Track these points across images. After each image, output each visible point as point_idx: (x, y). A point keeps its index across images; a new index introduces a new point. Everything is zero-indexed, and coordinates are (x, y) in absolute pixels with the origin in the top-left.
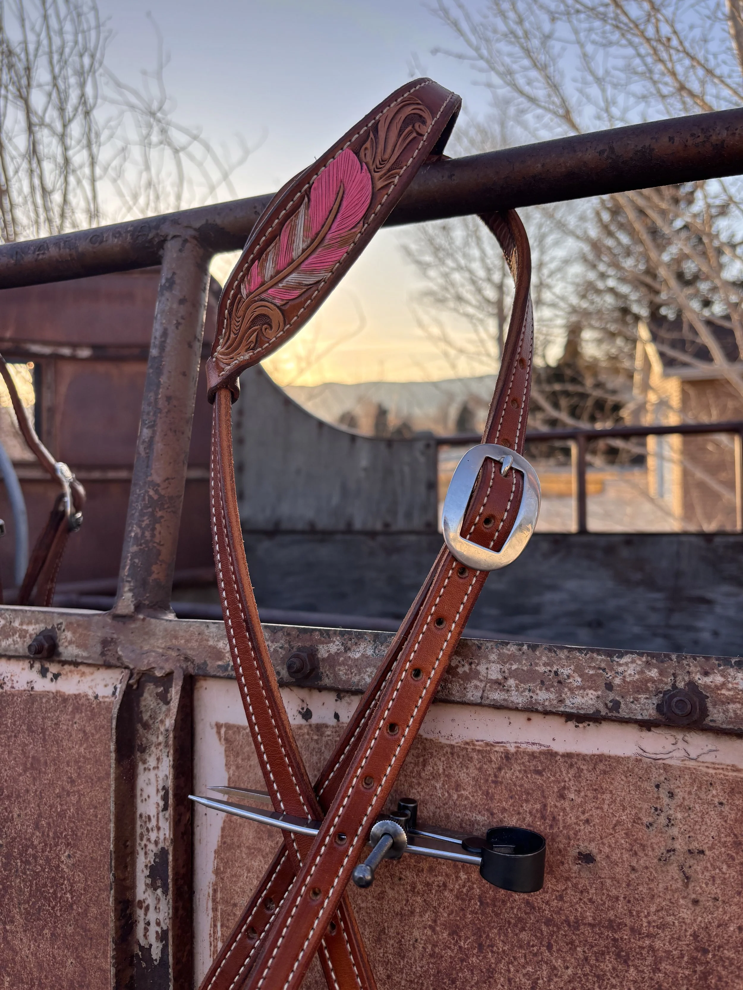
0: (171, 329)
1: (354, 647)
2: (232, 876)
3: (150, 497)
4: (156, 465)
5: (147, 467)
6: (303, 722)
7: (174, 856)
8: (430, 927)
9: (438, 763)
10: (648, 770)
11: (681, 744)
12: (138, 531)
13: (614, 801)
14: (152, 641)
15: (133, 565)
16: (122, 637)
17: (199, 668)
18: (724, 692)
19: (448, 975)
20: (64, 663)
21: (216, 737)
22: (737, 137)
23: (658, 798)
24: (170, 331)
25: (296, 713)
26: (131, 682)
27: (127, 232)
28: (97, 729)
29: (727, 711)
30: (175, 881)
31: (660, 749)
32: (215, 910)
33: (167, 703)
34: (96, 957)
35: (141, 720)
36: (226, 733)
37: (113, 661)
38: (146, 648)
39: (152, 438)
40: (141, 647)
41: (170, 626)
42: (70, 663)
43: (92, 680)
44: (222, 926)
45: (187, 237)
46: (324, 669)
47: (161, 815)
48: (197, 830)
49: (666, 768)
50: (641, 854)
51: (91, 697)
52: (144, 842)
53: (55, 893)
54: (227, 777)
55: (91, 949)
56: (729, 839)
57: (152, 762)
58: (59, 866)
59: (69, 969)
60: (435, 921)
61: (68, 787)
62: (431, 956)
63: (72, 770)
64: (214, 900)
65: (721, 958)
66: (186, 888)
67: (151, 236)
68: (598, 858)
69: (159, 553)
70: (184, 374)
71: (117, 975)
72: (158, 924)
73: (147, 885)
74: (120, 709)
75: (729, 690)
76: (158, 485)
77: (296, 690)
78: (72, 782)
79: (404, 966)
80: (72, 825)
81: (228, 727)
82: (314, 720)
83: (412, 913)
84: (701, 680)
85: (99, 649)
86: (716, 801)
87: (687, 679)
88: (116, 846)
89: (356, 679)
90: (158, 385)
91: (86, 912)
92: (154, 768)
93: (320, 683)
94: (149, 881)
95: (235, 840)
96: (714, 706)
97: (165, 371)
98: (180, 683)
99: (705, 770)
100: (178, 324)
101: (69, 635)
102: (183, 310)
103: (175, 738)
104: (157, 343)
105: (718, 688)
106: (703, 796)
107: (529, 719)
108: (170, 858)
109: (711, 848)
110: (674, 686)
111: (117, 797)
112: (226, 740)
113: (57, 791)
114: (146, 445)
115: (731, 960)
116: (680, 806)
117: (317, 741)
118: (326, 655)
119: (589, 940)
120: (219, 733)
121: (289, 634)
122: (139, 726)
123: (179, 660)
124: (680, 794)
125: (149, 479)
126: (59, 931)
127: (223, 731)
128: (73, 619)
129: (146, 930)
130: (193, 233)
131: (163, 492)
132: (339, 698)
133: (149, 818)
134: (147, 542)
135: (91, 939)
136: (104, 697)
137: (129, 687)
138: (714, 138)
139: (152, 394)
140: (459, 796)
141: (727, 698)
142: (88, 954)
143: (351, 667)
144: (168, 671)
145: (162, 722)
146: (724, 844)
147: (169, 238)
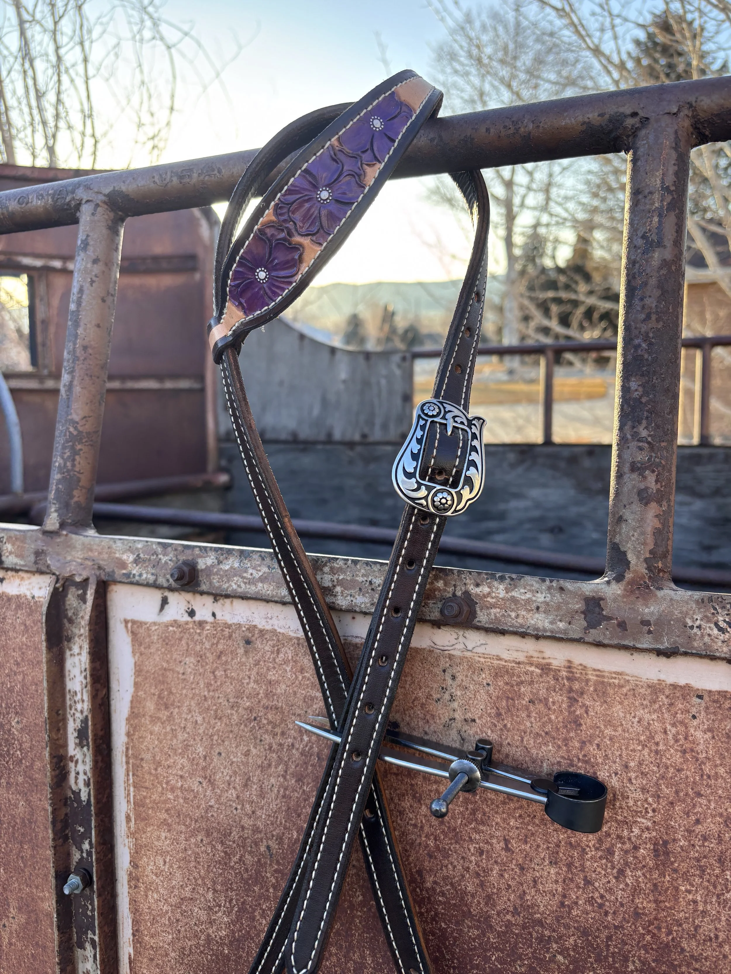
0: (87, 286)
1: (225, 561)
2: (140, 737)
3: (70, 432)
4: (75, 406)
5: (68, 407)
6: (189, 619)
7: (93, 721)
8: (283, 776)
9: (288, 651)
10: (437, 659)
11: (461, 639)
12: (62, 461)
13: (413, 682)
14: (73, 553)
15: (57, 490)
16: (50, 549)
17: (109, 575)
18: (489, 599)
19: (295, 811)
20: (7, 569)
21: (124, 630)
22: (541, 130)
23: (444, 680)
24: (85, 288)
25: (184, 612)
26: (58, 585)
27: (48, 195)
28: (35, 623)
29: (490, 614)
30: (95, 740)
31: (448, 644)
32: (127, 763)
33: (85, 602)
34: (40, 800)
35: (66, 616)
36: (132, 627)
37: (44, 569)
38: (69, 558)
39: (71, 382)
40: (65, 558)
41: (86, 540)
42: (12, 569)
43: (30, 584)
44: (133, 775)
45: (98, 202)
46: (202, 578)
47: (84, 690)
48: (113, 703)
49: (451, 657)
50: (431, 721)
51: (29, 597)
52: (73, 711)
53: (8, 751)
54: (133, 661)
55: (36, 794)
56: (493, 711)
57: (76, 649)
58: (10, 730)
59: (21, 809)
60: (286, 772)
61: (15, 668)
62: (284, 797)
63: (17, 655)
64: (127, 756)
65: (485, 799)
66: (104, 746)
67: (68, 199)
68: (401, 725)
69: (79, 480)
70: (98, 326)
71: (54, 812)
72: (85, 774)
73: (76, 744)
74: (48, 608)
75: (493, 598)
76: (77, 423)
77: (183, 593)
78: (18, 664)
79: (265, 804)
80: (19, 698)
81: (134, 622)
82: (197, 618)
83: (270, 765)
84: (474, 590)
85: (32, 558)
86: (485, 682)
87: (463, 588)
88: (48, 713)
89: (225, 586)
90: (76, 336)
91: (32, 765)
92: (78, 654)
93: (199, 589)
94: (77, 741)
95: (141, 710)
96: (481, 610)
97: (82, 324)
98: (94, 587)
99: (477, 659)
100: (92, 282)
101: (9, 547)
102: (97, 269)
103: (90, 630)
104: (75, 298)
105: (485, 596)
106: (476, 678)
107: (354, 618)
108: (90, 723)
109: (480, 718)
110: (454, 595)
111: (48, 676)
112: (132, 632)
113: (7, 671)
114: (67, 388)
115: (492, 800)
116: (459, 686)
117: (199, 634)
118: (203, 567)
119: (394, 785)
120: (126, 627)
121: (176, 550)
122: (65, 621)
123: (93, 569)
124: (460, 677)
125: (69, 417)
126: (12, 780)
127: (129, 625)
128: (12, 534)
129: (76, 778)
130: (104, 198)
131: (81, 429)
132: (216, 600)
133: (76, 693)
134: (68, 471)
135: (37, 786)
136: (39, 597)
137: (55, 590)
138: (522, 129)
139: (71, 344)
140: (303, 677)
141: (491, 604)
142: (35, 798)
143: (222, 577)
144: (85, 577)
145: (82, 617)
146: (490, 715)
147: (84, 202)
